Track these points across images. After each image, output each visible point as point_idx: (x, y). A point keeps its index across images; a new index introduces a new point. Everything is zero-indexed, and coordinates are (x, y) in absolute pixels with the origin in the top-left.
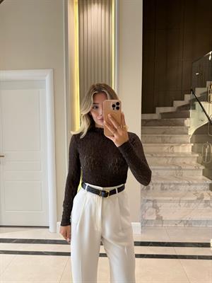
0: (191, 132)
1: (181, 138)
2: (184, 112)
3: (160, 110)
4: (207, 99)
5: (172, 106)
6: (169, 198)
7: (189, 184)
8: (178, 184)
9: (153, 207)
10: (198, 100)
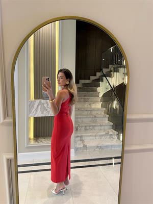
0: (101, 95)
1: (95, 99)
2: (96, 83)
3: (82, 81)
4: (110, 76)
5: (89, 79)
6: (90, 134)
7: (101, 126)
8: (94, 126)
9: (80, 140)
10: (105, 76)
